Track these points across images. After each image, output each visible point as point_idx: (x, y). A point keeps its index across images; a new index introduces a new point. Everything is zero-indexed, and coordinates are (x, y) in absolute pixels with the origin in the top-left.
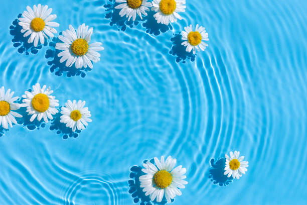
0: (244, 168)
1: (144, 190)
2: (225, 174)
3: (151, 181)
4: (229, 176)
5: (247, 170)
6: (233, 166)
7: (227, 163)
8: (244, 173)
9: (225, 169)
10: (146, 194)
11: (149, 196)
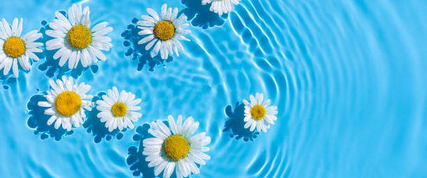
0: (271, 115)
1: (147, 160)
2: (246, 127)
3: (159, 147)
4: (252, 130)
5: (276, 118)
6: (256, 114)
7: (247, 111)
8: (273, 123)
9: (245, 120)
10: (150, 165)
11: (153, 168)
